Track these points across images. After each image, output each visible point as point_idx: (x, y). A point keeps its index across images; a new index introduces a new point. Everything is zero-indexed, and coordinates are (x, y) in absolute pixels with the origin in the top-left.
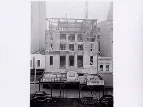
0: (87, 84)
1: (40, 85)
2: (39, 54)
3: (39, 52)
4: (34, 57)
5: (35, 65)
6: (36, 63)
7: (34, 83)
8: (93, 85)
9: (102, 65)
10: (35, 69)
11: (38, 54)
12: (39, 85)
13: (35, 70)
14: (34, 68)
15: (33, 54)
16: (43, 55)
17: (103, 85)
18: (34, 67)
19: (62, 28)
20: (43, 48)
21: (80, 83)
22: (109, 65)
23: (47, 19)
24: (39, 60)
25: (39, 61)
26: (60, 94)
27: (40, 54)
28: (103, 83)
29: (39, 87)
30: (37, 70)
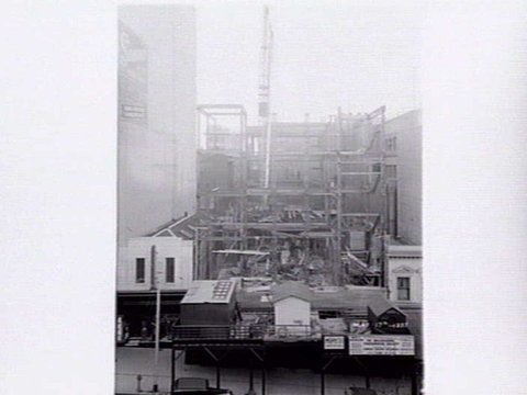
1: (177, 352)
2: (170, 235)
3: (172, 229)
4: (153, 248)
5: (156, 275)
6: (161, 267)
7: (153, 346)
8: (373, 352)
10: (158, 292)
11: (168, 235)
12: (170, 350)
13: (158, 295)
14: (152, 289)
15: (151, 235)
16: (186, 238)
17: (413, 353)
18: (153, 282)
19: (253, 138)
20: (186, 215)
23: (198, 109)
24: (173, 259)
25: (170, 262)
26: (248, 387)
27: (175, 237)
28: (412, 347)
29: (173, 359)
30: (166, 296)
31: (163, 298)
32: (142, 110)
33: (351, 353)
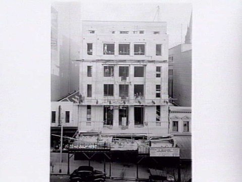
0: (150, 153)
3: (68, 98)
5: (61, 119)
6: (63, 116)
7: (59, 152)
9: (177, 122)
12: (67, 154)
15: (58, 101)
17: (178, 156)
21: (138, 152)
22: (188, 122)
25: (68, 113)
27: (70, 102)
29: (69, 158)
30: (65, 129)
31: (64, 130)
32: (55, 42)
33: (151, 156)
